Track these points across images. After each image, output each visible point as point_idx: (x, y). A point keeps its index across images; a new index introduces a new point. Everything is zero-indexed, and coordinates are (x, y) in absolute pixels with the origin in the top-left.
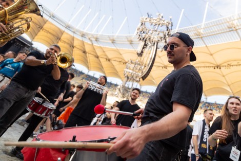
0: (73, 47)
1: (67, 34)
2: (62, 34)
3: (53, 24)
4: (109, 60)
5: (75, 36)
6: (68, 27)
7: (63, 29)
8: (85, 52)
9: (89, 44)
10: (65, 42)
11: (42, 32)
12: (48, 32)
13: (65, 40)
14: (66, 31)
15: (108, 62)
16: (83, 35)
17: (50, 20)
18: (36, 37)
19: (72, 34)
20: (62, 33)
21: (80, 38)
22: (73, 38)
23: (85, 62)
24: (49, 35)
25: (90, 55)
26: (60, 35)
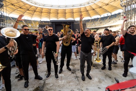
0: (88, 11)
1: (82, 8)
3: (76, 8)
4: (108, 4)
5: (86, 6)
6: (81, 5)
7: (79, 7)
8: (94, 9)
9: (93, 5)
11: (75, 14)
12: (76, 12)
13: (83, 11)
14: (81, 7)
15: (107, 6)
16: (88, 3)
17: (74, 8)
18: (74, 17)
19: (84, 6)
20: (80, 9)
21: (88, 5)
22: (85, 8)
23: (97, 13)
24: (77, 13)
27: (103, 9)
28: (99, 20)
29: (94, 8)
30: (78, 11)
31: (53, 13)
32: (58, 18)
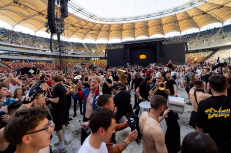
0: (191, 18)
1: (179, 14)
2: (176, 17)
3: (166, 17)
5: (185, 10)
6: (176, 10)
7: (173, 14)
8: (204, 13)
9: (203, 5)
10: (182, 20)
11: (164, 27)
12: (167, 23)
14: (176, 13)
16: (191, 4)
17: (162, 16)
18: (164, 31)
19: (182, 11)
21: (191, 8)
22: (186, 13)
23: (213, 19)
24: (169, 24)
25: (212, 11)
26: (176, 19)
27: (228, 9)
28: (219, 31)
29: (205, 10)
30: (171, 21)
31: (127, 29)
32: (135, 37)
